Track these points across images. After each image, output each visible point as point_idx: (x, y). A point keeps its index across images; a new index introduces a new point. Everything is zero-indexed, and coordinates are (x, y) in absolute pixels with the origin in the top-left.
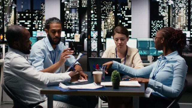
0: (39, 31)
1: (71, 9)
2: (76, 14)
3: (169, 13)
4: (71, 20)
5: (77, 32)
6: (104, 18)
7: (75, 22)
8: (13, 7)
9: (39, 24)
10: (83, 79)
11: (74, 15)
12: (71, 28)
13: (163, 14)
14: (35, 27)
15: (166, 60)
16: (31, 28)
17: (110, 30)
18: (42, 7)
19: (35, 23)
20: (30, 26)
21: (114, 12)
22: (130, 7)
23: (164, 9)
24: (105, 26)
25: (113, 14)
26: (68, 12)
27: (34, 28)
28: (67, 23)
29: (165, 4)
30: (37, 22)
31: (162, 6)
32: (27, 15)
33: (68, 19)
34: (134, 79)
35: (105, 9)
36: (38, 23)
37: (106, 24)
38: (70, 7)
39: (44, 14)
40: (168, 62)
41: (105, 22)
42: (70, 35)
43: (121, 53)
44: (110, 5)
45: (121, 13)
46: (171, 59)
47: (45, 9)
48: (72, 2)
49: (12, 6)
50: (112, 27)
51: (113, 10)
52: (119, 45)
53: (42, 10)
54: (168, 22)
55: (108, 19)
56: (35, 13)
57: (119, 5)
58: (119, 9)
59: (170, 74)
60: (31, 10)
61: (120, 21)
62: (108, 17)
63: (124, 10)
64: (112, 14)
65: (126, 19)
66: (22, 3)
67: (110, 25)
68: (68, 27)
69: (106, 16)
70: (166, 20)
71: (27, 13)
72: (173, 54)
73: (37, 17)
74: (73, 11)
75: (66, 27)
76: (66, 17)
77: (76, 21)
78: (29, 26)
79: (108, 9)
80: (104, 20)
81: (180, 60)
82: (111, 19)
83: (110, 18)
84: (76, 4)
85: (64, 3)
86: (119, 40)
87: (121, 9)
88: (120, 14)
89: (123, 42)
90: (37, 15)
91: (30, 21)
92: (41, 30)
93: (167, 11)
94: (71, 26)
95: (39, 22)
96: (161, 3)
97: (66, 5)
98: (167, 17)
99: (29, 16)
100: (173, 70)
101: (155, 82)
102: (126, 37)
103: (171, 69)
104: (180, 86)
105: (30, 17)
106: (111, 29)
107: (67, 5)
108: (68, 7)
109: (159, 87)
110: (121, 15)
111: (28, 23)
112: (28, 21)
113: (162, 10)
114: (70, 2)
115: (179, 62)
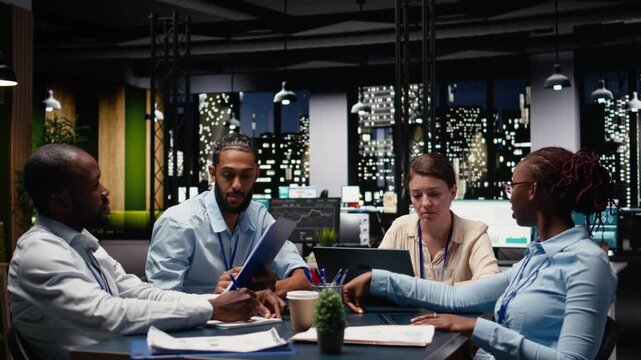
0: (296, 186)
1: (375, 128)
2: (388, 142)
3: (632, 134)
4: (375, 159)
5: (391, 188)
6: (460, 152)
7: (386, 163)
8: (232, 127)
9: (294, 169)
10: (268, 313)
11: (382, 146)
12: (374, 178)
13: (617, 138)
14: (284, 177)
15: (543, 256)
16: (275, 179)
17: (476, 183)
18: (303, 125)
19: (286, 167)
20: (272, 173)
21: (484, 136)
22: (527, 120)
23: (619, 124)
24: (461, 171)
25: (483, 141)
26: (366, 138)
27: (282, 180)
28: (364, 165)
29: (621, 110)
30: (290, 164)
31: (612, 115)
32: (265, 145)
33: (368, 155)
34: (428, 318)
35: (461, 129)
36: (291, 166)
37: (465, 167)
38: (373, 124)
39: (306, 144)
40: (550, 261)
41: (461, 162)
42: (373, 196)
43: (434, 236)
44: (474, 118)
45: (504, 137)
46: (562, 251)
47: (310, 131)
48: (376, 112)
49: (228, 124)
50: (480, 174)
51: (481, 131)
52: (424, 211)
53: (303, 132)
54: (630, 159)
55: (470, 153)
56: (285, 142)
57: (497, 117)
58: (499, 126)
59: (555, 300)
60: (275, 134)
61: (502, 159)
62: (469, 148)
63: (511, 128)
64: (480, 140)
65: (518, 153)
66: (254, 116)
67: (476, 170)
68: (367, 175)
69: (464, 145)
70: (624, 153)
71: (266, 141)
72: (567, 234)
73: (290, 150)
74: (380, 133)
75: (363, 176)
76: (363, 149)
77: (387, 160)
78: (269, 173)
79: (468, 128)
80: (458, 157)
81: (587, 256)
82: (477, 153)
83: (475, 150)
84: (388, 117)
85: (356, 114)
86: (425, 196)
87: (504, 127)
88: (500, 140)
89: (436, 202)
90: (289, 147)
91: (273, 162)
92: (300, 184)
93: (628, 129)
94: (374, 173)
95: (296, 164)
96: (611, 107)
97: (361, 119)
98: (628, 145)
99: (270, 148)
100: (566, 291)
101: (496, 330)
102: (446, 187)
103: (556, 285)
104: (585, 343)
105: (274, 151)
106: (478, 180)
107: (365, 118)
108: (367, 124)
109: (510, 347)
110: (504, 143)
111: (269, 167)
112: (268, 162)
113: (613, 127)
114: (373, 112)
115: (583, 262)
